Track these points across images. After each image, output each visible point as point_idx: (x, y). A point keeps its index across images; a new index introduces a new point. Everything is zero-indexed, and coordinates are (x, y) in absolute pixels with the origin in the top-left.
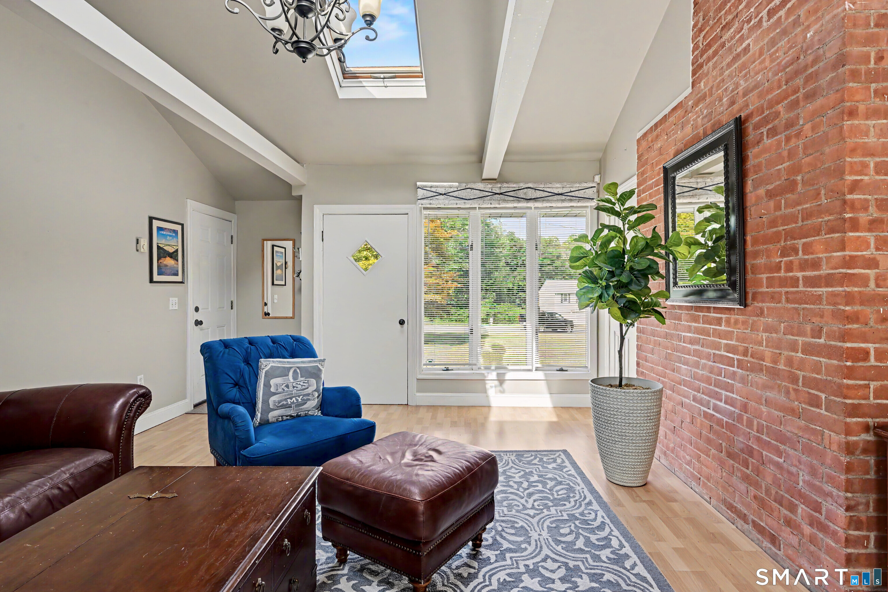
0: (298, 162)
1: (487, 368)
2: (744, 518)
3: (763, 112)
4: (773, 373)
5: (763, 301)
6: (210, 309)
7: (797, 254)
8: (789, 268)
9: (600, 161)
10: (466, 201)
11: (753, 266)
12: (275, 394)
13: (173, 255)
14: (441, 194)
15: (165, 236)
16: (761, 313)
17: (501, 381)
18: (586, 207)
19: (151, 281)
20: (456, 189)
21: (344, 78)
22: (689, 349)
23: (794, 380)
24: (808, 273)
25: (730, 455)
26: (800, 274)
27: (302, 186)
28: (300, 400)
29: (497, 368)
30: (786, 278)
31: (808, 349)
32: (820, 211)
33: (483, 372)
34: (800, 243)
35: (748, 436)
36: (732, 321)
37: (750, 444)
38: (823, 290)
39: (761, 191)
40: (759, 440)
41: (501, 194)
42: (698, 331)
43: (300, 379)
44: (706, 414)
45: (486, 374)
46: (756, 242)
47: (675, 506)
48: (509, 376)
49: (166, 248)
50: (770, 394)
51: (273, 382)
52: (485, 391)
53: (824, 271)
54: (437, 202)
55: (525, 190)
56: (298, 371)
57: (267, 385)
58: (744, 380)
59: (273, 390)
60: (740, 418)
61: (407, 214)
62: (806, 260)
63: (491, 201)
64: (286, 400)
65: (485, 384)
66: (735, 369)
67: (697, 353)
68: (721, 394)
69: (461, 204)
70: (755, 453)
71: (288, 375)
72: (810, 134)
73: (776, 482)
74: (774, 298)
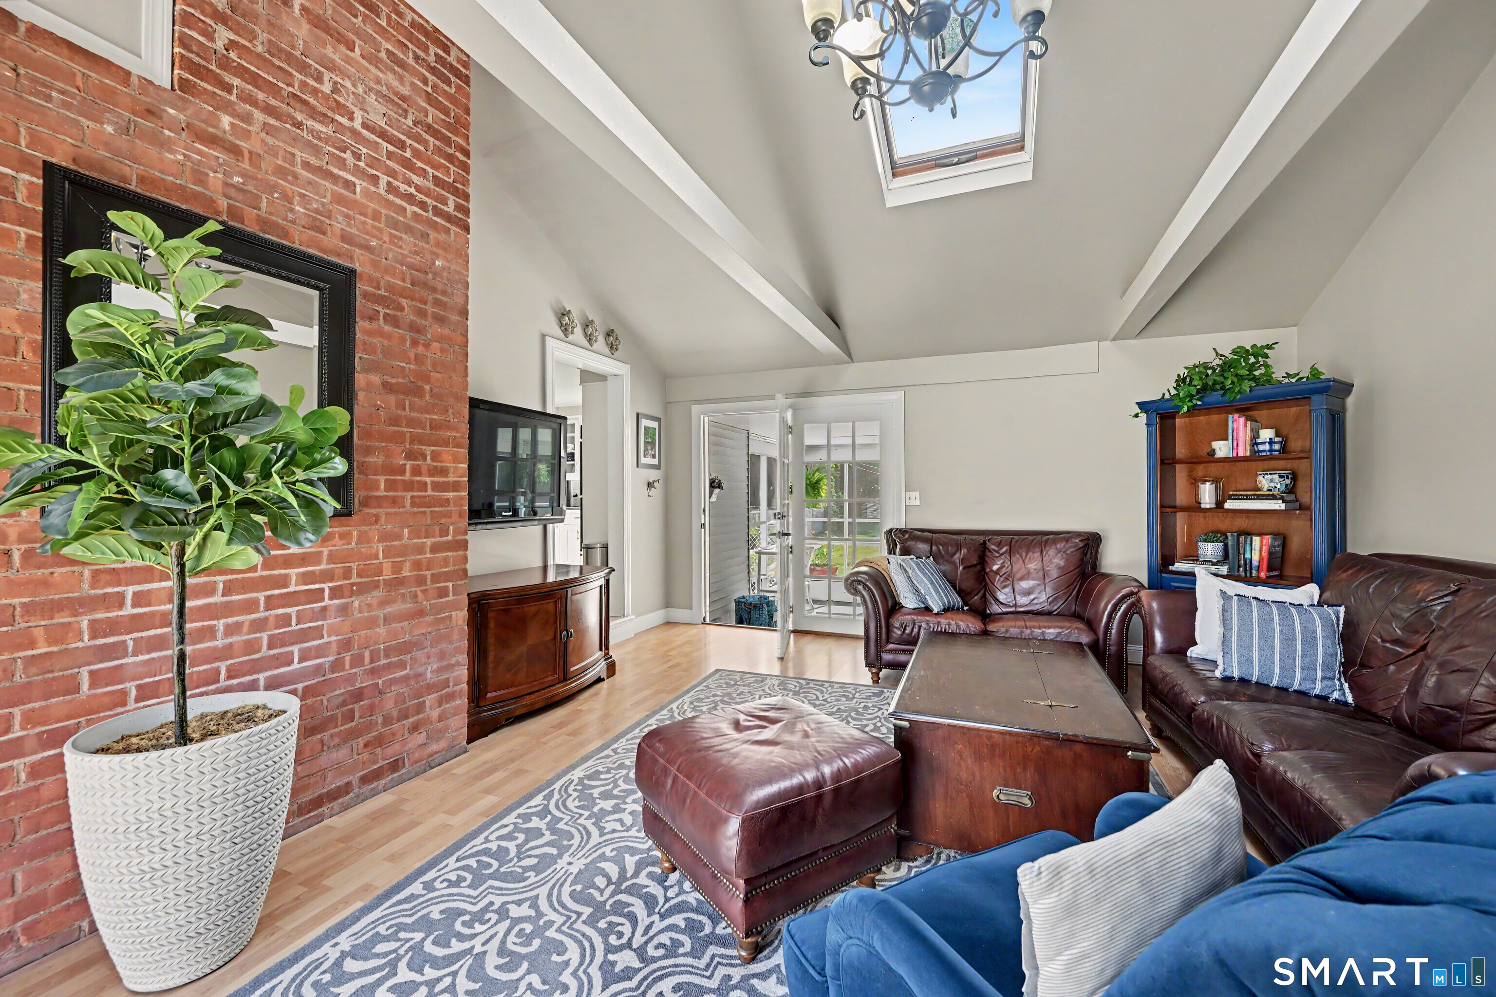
8: (416, 471)
24: (436, 479)
34: (428, 450)
38: (451, 495)
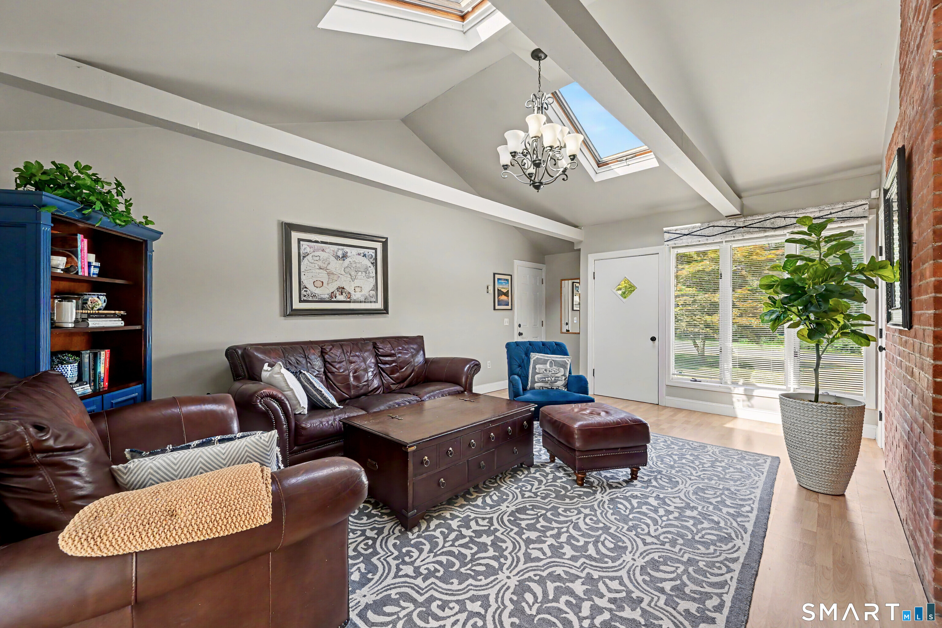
0: (576, 226)
1: (735, 383)
6: (528, 326)
13: (506, 294)
14: (685, 235)
15: (501, 283)
17: (749, 396)
19: (495, 309)
20: (699, 229)
21: (599, 167)
27: (581, 242)
29: (744, 384)
33: (730, 386)
41: (745, 227)
45: (732, 388)
49: (502, 290)
51: (537, 366)
52: (732, 403)
54: (681, 242)
63: (734, 235)
64: (545, 378)
65: (732, 397)
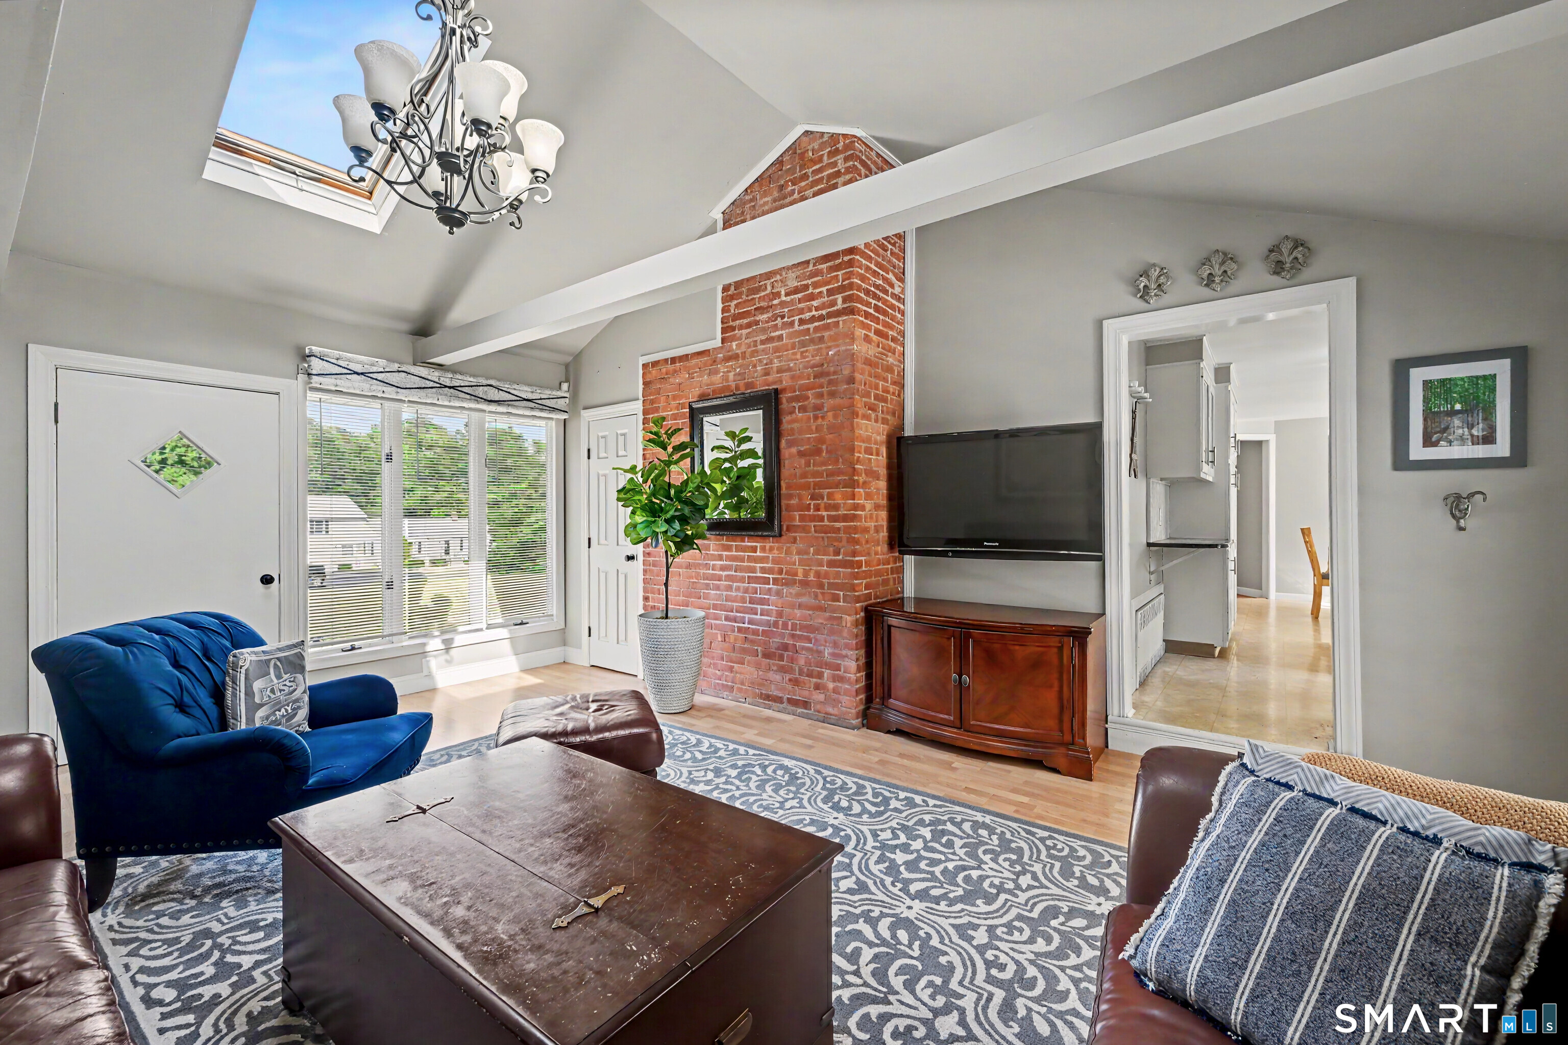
2: (779, 700)
3: (795, 391)
4: (805, 583)
5: (795, 532)
7: (823, 499)
9: (567, 366)
10: (399, 390)
11: (788, 506)
12: (261, 705)
16: (794, 541)
18: (551, 419)
22: (721, 576)
23: (821, 586)
25: (766, 655)
26: (825, 513)
28: (290, 711)
30: (814, 516)
31: (831, 564)
32: (840, 472)
35: (782, 636)
36: (767, 548)
37: (786, 641)
39: (794, 450)
40: (793, 636)
42: (729, 558)
43: (286, 677)
44: (740, 630)
46: (789, 487)
47: (726, 712)
48: (459, 640)
50: (804, 600)
53: (842, 512)
55: (486, 388)
56: (278, 663)
57: (249, 693)
58: (779, 593)
59: (257, 700)
60: (776, 624)
61: (277, 394)
62: (830, 504)
66: (771, 586)
67: (729, 578)
68: (757, 609)
69: (390, 392)
70: (790, 647)
71: (269, 674)
72: (831, 420)
73: (808, 663)
74: (805, 529)
